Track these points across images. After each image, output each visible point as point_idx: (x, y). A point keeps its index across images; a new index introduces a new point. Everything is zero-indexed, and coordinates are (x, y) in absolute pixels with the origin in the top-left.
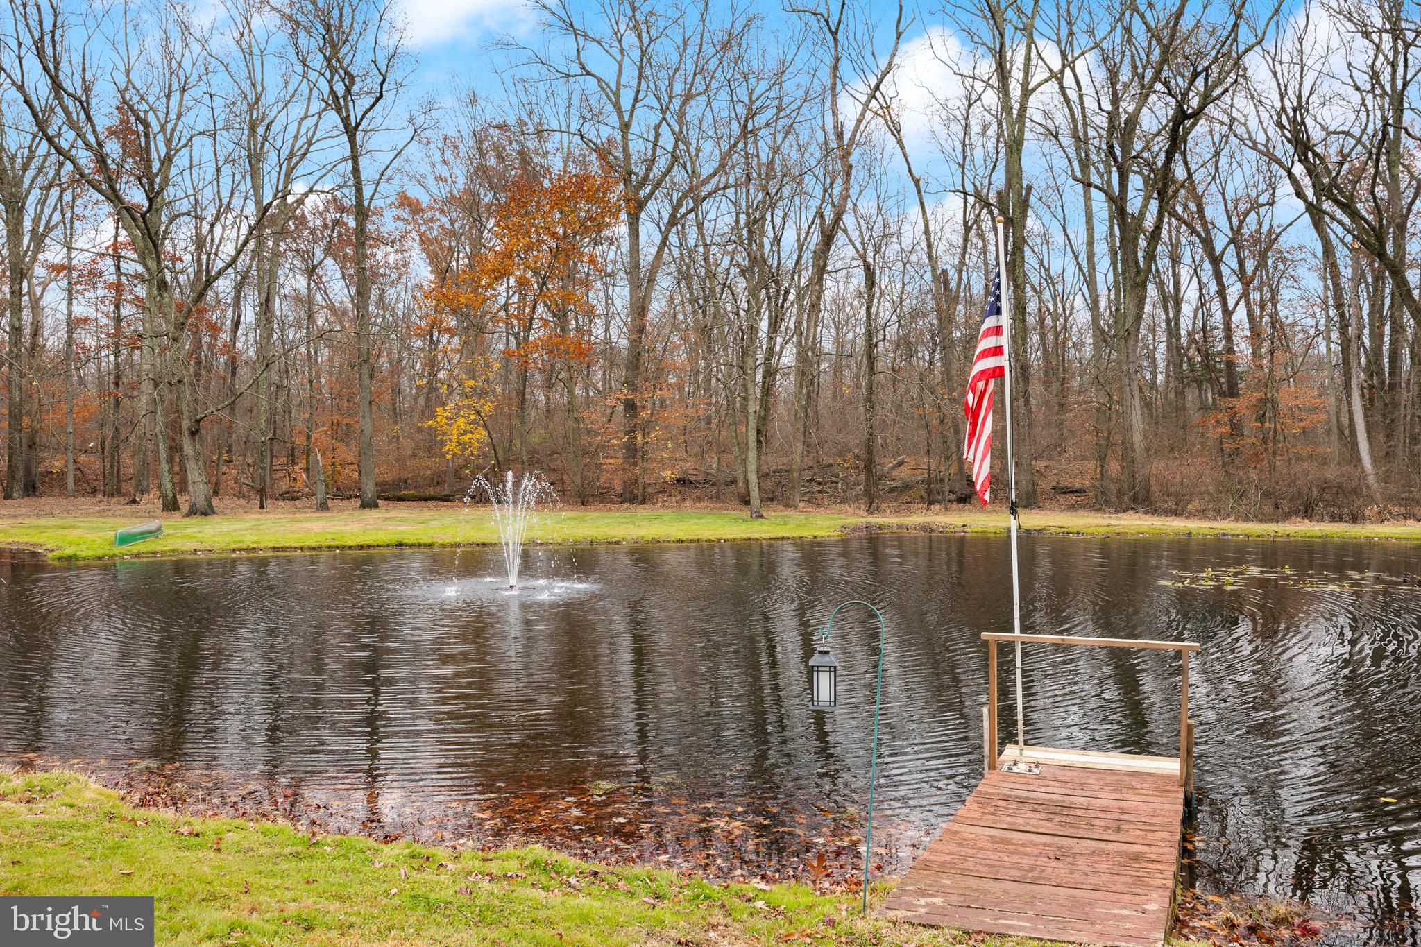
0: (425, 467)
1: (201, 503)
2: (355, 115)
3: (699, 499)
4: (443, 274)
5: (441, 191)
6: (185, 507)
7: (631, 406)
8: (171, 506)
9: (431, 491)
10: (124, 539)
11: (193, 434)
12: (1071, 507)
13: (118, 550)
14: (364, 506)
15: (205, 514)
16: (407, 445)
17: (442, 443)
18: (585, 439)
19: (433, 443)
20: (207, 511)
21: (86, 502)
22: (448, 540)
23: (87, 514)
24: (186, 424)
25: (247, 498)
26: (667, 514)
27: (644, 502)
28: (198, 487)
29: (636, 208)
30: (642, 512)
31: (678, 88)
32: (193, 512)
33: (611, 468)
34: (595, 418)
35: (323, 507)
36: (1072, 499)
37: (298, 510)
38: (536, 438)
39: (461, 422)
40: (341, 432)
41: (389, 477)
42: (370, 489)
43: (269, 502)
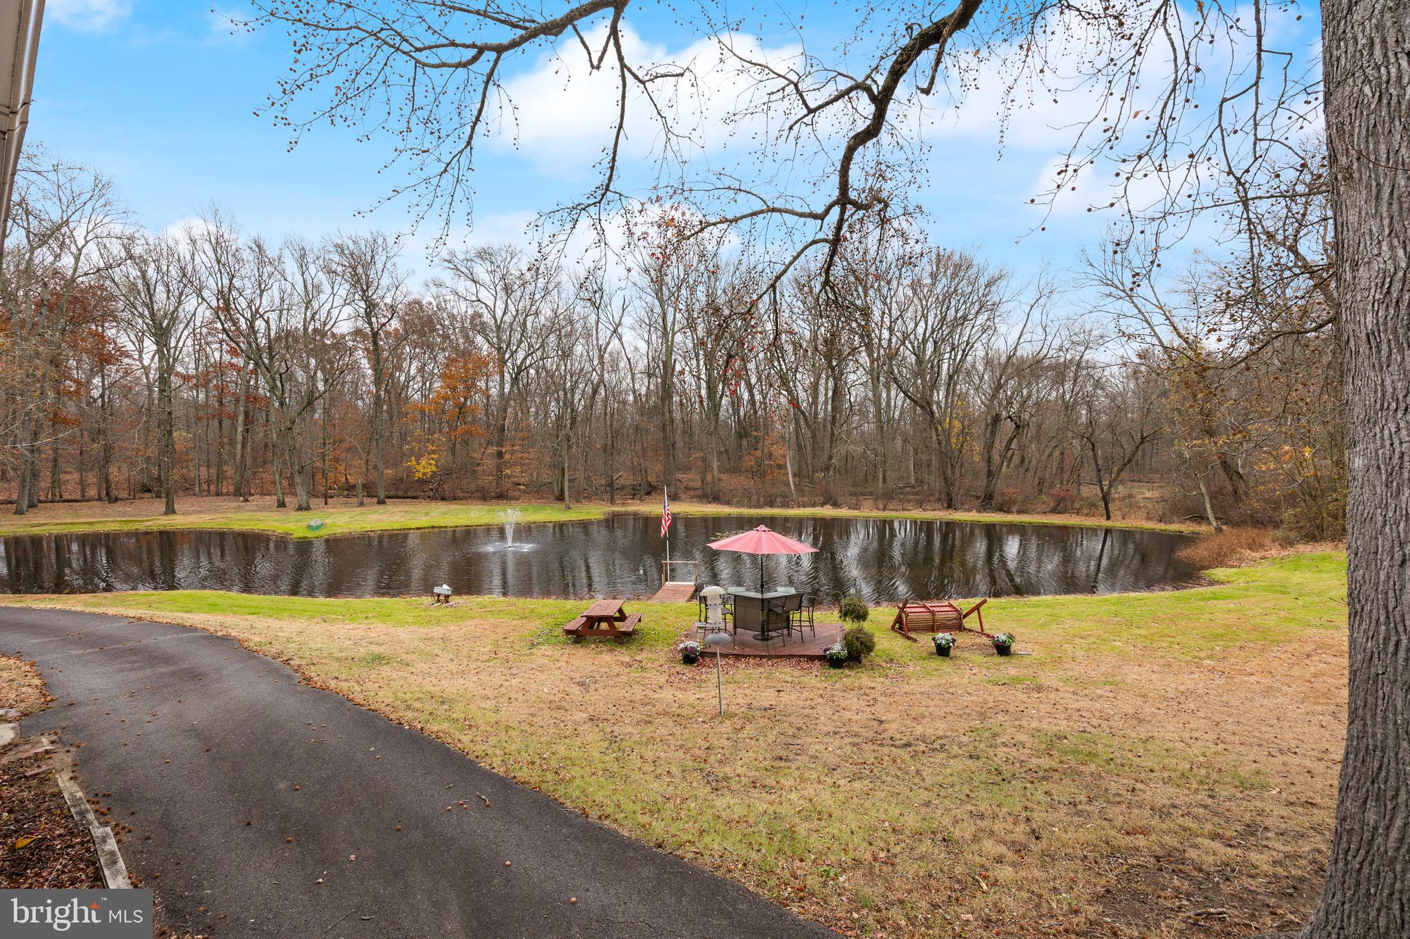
1: (304, 504)
6: (293, 506)
7: (500, 454)
8: (282, 505)
11: (300, 473)
14: (379, 503)
20: (308, 508)
24: (296, 468)
28: (302, 498)
32: (301, 509)
33: (490, 480)
35: (362, 504)
42: (382, 495)
43: (330, 500)
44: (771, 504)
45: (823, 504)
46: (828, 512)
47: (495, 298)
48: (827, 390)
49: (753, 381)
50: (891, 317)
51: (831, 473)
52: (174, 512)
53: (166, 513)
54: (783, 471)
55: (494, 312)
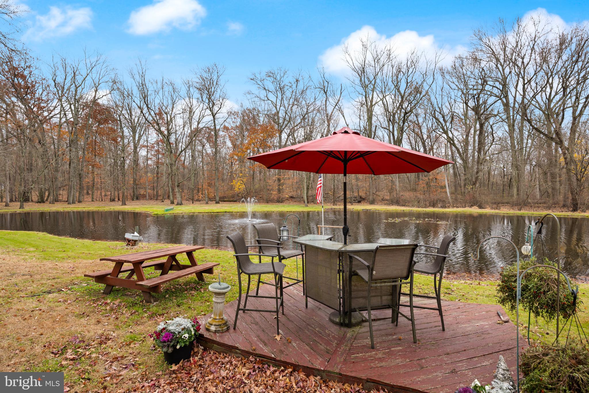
0: (230, 193)
1: (180, 202)
2: (215, 112)
3: (295, 202)
4: (235, 146)
5: (234, 125)
6: (176, 203)
7: (279, 180)
8: (172, 203)
9: (231, 199)
10: (167, 210)
11: (178, 186)
12: (385, 204)
13: (166, 213)
14: (216, 203)
15: (180, 205)
16: (226, 188)
17: (234, 188)
18: (268, 187)
19: (232, 188)
20: (181, 204)
21: (152, 202)
22: (236, 211)
23: (153, 204)
24: (176, 184)
25: (189, 201)
26: (286, 205)
27: (282, 202)
28: (179, 199)
29: (281, 132)
30: (281, 205)
31: (291, 103)
32: (178, 204)
33: (274, 194)
34: (270, 182)
35: (207, 203)
36: (386, 202)
37: (201, 204)
38: (257, 186)
39: (239, 183)
40: (210, 185)
41: (221, 196)
42: (218, 199)
43: (194, 202)
44: (434, 206)
45: (471, 206)
46: (475, 210)
47: (277, 97)
48: (474, 141)
49: (425, 137)
50: (524, 80)
51: (477, 185)
52: (125, 204)
53: (122, 205)
54: (443, 190)
55: (276, 105)
